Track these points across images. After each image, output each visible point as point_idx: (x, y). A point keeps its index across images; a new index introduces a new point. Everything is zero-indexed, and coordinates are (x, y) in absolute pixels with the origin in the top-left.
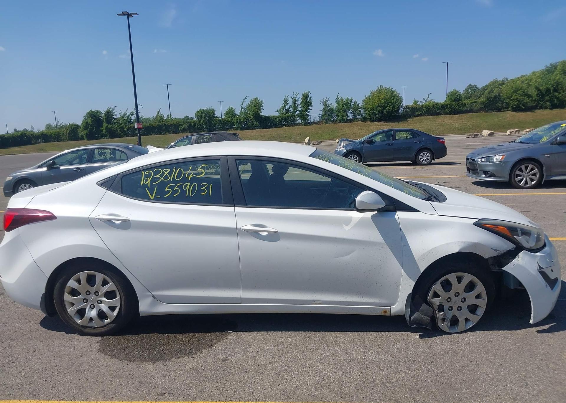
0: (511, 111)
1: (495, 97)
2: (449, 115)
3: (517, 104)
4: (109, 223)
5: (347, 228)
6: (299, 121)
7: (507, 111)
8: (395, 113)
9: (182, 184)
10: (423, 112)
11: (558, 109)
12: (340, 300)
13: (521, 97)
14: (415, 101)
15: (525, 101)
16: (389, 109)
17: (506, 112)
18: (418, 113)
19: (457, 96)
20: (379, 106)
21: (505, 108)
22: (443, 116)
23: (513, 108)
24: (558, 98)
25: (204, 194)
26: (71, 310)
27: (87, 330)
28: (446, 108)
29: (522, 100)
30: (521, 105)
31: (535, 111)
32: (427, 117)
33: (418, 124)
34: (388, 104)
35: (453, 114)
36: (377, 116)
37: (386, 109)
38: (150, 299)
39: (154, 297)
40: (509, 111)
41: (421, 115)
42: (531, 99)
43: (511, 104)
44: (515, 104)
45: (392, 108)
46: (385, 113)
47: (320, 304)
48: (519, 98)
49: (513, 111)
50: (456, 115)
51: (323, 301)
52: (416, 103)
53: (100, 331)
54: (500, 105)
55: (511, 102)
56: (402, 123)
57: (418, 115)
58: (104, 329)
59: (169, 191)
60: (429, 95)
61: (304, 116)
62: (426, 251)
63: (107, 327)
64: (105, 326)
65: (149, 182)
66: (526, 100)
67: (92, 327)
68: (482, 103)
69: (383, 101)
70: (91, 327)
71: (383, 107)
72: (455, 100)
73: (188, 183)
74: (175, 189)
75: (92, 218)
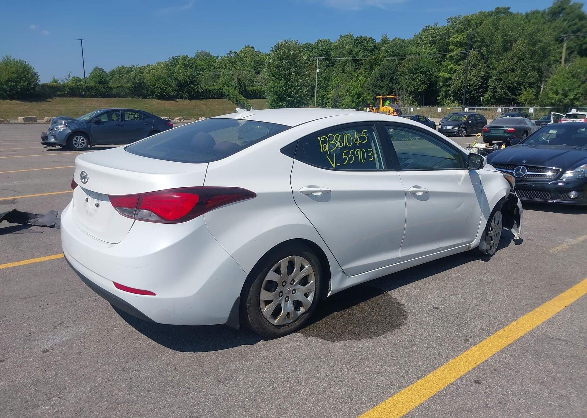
0: (156, 99)
1: (140, 83)
2: (95, 98)
3: (161, 92)
5: (460, 184)
7: (152, 98)
8: (32, 91)
9: (354, 150)
10: (65, 93)
11: (195, 100)
13: (164, 86)
14: (54, 79)
15: (168, 90)
16: (24, 86)
17: (152, 99)
18: (59, 93)
19: (102, 78)
20: (9, 81)
21: (150, 95)
22: (89, 98)
23: (157, 96)
24: (194, 90)
25: (371, 160)
26: (266, 311)
28: (92, 91)
29: (165, 88)
30: (164, 94)
31: (177, 101)
32: (71, 98)
33: (62, 106)
34: (21, 79)
35: (100, 97)
36: (8, 93)
37: (20, 85)
38: (341, 274)
39: (343, 272)
40: (154, 98)
41: (63, 96)
42: (172, 88)
43: (156, 92)
44: (159, 92)
45: (27, 84)
46: (19, 90)
48: (162, 86)
49: (157, 99)
50: (104, 99)
51: (443, 248)
52: (56, 81)
53: (295, 326)
54: (145, 92)
55: (155, 90)
56: (42, 103)
57: (59, 96)
58: (298, 323)
59: (345, 159)
60: (69, 74)
62: (493, 197)
63: (300, 319)
64: (298, 318)
65: (327, 148)
66: (169, 89)
68: (129, 88)
69: (15, 76)
70: (285, 325)
71: (16, 82)
72: (101, 82)
73: (358, 149)
74: (350, 156)
75: (296, 192)
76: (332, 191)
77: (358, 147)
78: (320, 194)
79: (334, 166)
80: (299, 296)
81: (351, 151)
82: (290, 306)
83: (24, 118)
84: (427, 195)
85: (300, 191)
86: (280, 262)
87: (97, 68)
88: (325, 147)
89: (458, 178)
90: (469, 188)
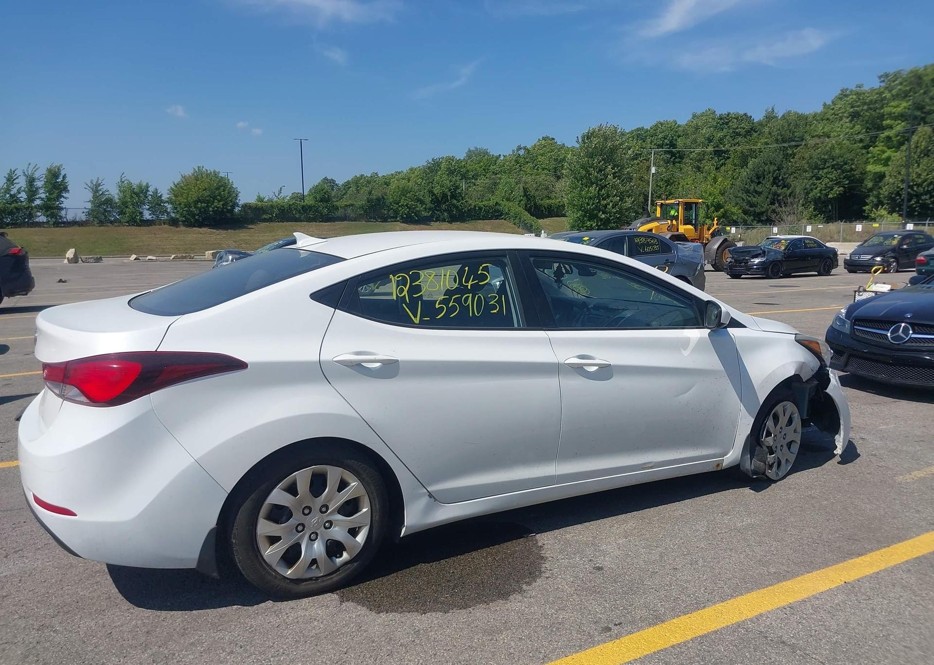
0: (401, 222)
1: (378, 200)
2: (314, 223)
3: (408, 212)
4: (357, 368)
5: (686, 353)
6: (41, 218)
7: (395, 221)
8: (229, 215)
9: (460, 296)
10: (273, 216)
11: (458, 223)
12: (674, 458)
13: (413, 202)
14: (259, 197)
15: (418, 209)
16: (218, 208)
17: (395, 223)
18: (265, 216)
19: (325, 193)
20: (198, 201)
21: (391, 217)
22: (305, 223)
23: (402, 218)
24: (457, 207)
25: (495, 311)
26: (271, 553)
27: (303, 587)
28: (309, 212)
29: (413, 207)
30: (413, 214)
31: (431, 225)
32: (281, 223)
33: (267, 234)
34: (215, 198)
35: (320, 222)
36: (197, 217)
37: (213, 206)
38: (425, 500)
39: (430, 495)
40: (398, 221)
41: (270, 220)
42: (424, 206)
43: (401, 212)
44: (406, 211)
45: (223, 205)
46: (211, 213)
47: (651, 468)
48: (410, 203)
49: (403, 222)
50: (326, 224)
51: (656, 463)
52: (260, 200)
53: (329, 582)
54: (386, 212)
55: (400, 208)
56: (241, 231)
57: (265, 220)
58: (336, 578)
59: (441, 309)
60: (281, 189)
61: (51, 208)
62: (765, 377)
63: (341, 571)
64: (338, 569)
65: (405, 292)
66: (420, 207)
67: (313, 577)
68: (362, 207)
69: (207, 193)
70: (311, 579)
71: (208, 202)
72: (322, 200)
73: (469, 295)
74: (451, 304)
75: (328, 363)
76: (401, 361)
77: (469, 292)
78: (378, 364)
79: (417, 321)
80: (338, 533)
81: (453, 298)
82: (318, 547)
83: (212, 253)
84: (606, 372)
85: (334, 359)
86: (296, 475)
87: (326, 179)
88: (402, 291)
89: (685, 343)
90: (711, 361)
